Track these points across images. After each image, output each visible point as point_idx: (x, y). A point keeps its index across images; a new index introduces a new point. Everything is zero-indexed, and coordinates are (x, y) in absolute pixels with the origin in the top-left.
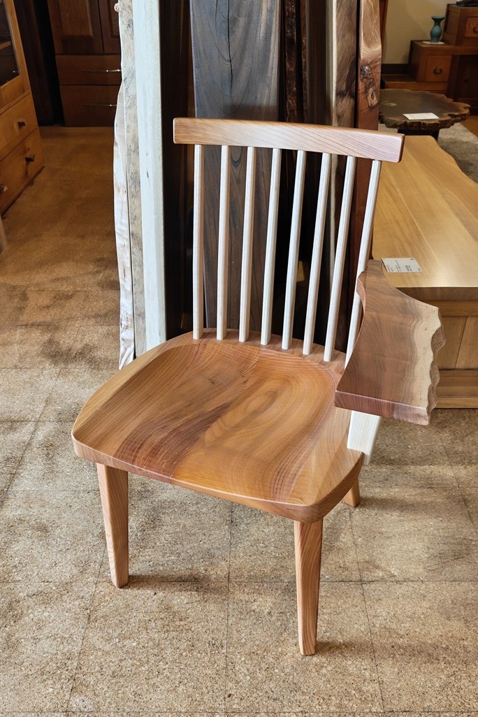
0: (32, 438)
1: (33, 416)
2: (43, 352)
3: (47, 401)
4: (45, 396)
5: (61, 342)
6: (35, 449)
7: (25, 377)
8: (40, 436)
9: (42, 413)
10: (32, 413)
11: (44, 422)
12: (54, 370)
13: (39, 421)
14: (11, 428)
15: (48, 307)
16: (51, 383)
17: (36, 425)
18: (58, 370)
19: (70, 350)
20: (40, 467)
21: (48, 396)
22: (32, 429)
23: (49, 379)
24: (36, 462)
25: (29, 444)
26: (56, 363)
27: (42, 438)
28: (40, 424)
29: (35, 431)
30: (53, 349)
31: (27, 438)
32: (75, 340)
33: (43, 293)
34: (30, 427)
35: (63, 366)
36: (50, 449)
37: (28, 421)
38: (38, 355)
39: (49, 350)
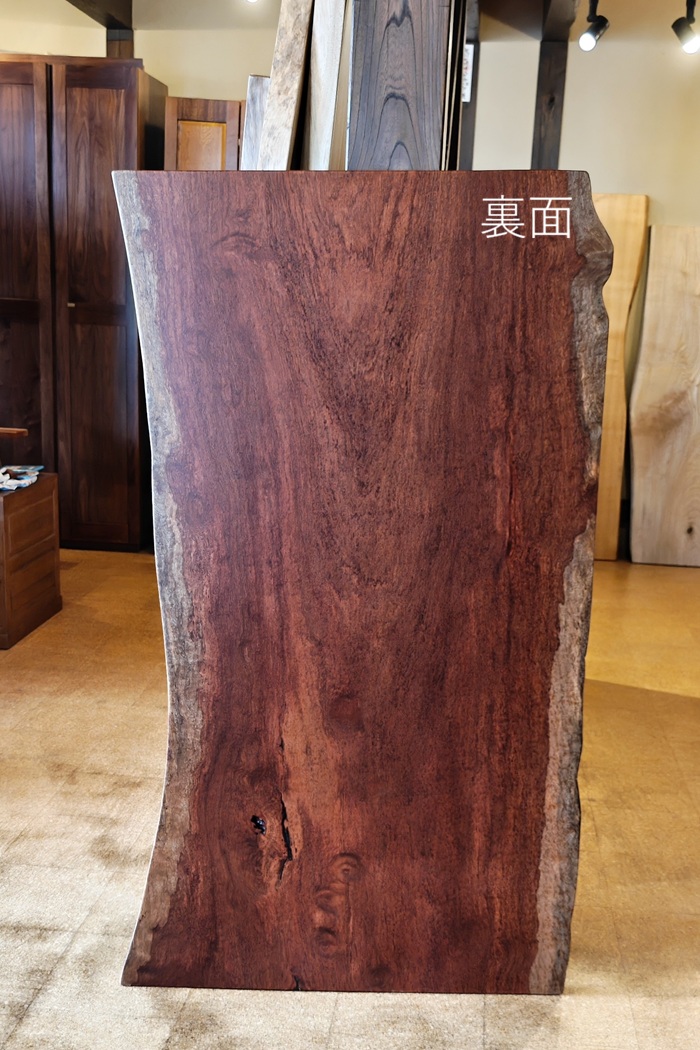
0: (66, 951)
1: (70, 926)
2: (92, 851)
3: (91, 909)
4: (90, 903)
5: (118, 840)
6: (69, 964)
7: (65, 878)
8: (78, 949)
9: (83, 923)
10: (69, 922)
11: (85, 933)
12: (105, 873)
13: (77, 932)
14: (40, 936)
15: (104, 795)
16: (99, 889)
17: (74, 936)
18: (111, 874)
19: (130, 851)
20: (74, 985)
21: (92, 903)
22: (68, 940)
23: (98, 884)
24: (69, 978)
25: (62, 958)
27: (80, 951)
28: (79, 935)
29: (71, 943)
30: (106, 847)
31: (59, 950)
33: (99, 777)
34: (65, 938)
35: (117, 868)
36: (89, 965)
37: (63, 930)
38: (84, 854)
39: (100, 849)
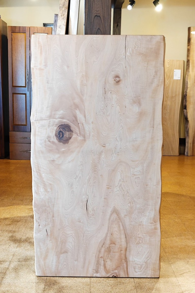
5: (17, 236)
6: (10, 270)
9: (12, 259)
10: (8, 259)
11: (13, 262)
12: (15, 245)
13: (11, 261)
16: (14, 250)
17: (10, 263)
18: (17, 245)
19: (21, 239)
20: (13, 276)
21: (13, 254)
22: (8, 264)
23: (13, 248)
24: (11, 274)
25: (8, 268)
26: (15, 243)
27: (13, 267)
30: (14, 238)
32: (23, 236)
36: (16, 270)
37: (7, 261)
38: (8, 241)
39: (12, 239)
